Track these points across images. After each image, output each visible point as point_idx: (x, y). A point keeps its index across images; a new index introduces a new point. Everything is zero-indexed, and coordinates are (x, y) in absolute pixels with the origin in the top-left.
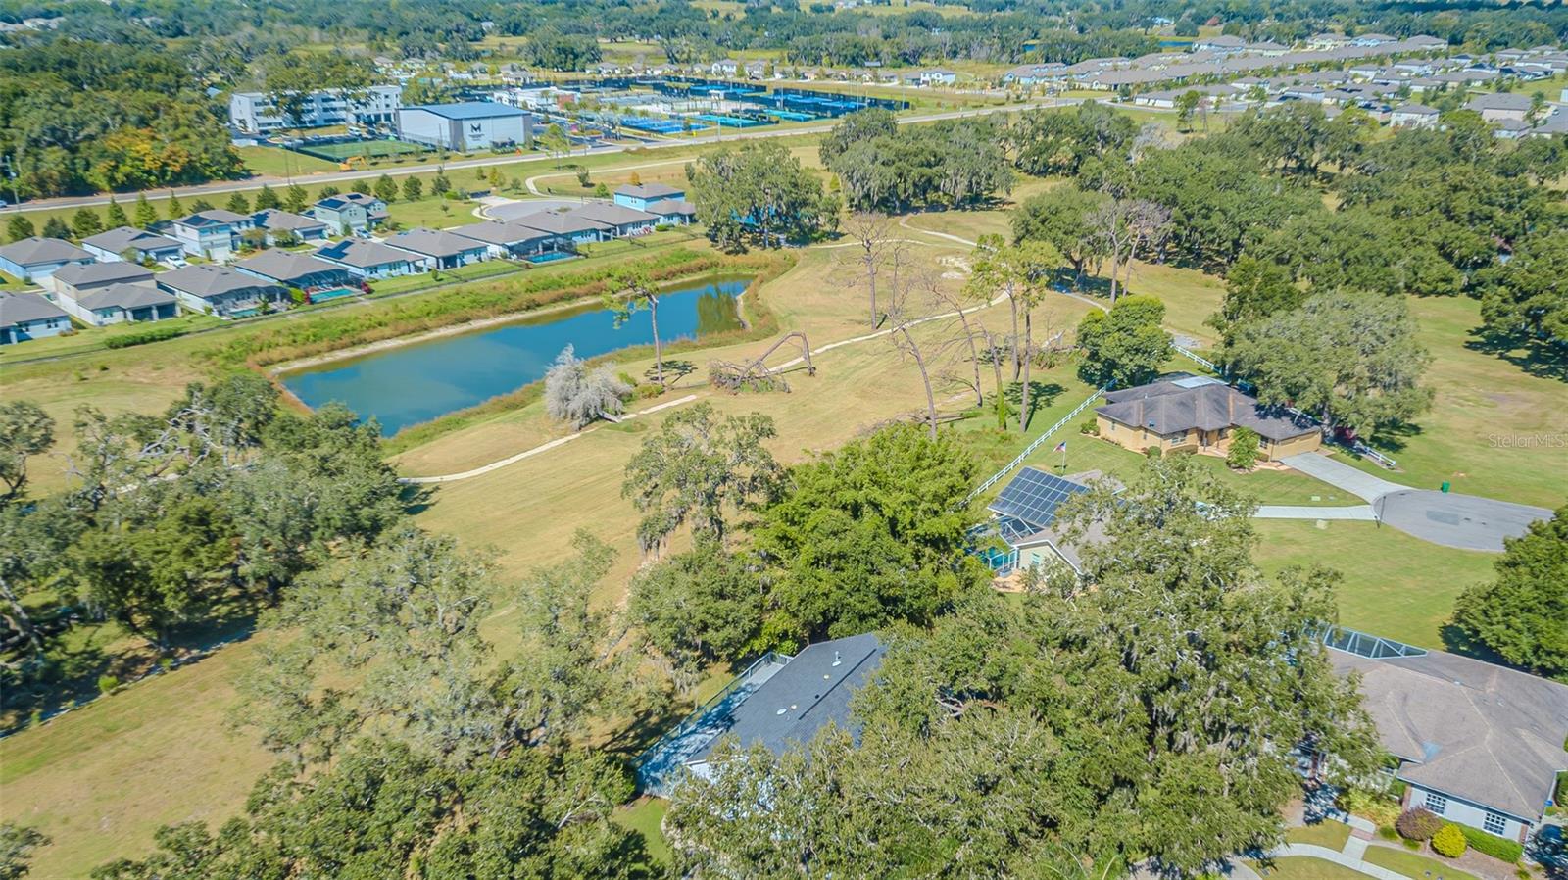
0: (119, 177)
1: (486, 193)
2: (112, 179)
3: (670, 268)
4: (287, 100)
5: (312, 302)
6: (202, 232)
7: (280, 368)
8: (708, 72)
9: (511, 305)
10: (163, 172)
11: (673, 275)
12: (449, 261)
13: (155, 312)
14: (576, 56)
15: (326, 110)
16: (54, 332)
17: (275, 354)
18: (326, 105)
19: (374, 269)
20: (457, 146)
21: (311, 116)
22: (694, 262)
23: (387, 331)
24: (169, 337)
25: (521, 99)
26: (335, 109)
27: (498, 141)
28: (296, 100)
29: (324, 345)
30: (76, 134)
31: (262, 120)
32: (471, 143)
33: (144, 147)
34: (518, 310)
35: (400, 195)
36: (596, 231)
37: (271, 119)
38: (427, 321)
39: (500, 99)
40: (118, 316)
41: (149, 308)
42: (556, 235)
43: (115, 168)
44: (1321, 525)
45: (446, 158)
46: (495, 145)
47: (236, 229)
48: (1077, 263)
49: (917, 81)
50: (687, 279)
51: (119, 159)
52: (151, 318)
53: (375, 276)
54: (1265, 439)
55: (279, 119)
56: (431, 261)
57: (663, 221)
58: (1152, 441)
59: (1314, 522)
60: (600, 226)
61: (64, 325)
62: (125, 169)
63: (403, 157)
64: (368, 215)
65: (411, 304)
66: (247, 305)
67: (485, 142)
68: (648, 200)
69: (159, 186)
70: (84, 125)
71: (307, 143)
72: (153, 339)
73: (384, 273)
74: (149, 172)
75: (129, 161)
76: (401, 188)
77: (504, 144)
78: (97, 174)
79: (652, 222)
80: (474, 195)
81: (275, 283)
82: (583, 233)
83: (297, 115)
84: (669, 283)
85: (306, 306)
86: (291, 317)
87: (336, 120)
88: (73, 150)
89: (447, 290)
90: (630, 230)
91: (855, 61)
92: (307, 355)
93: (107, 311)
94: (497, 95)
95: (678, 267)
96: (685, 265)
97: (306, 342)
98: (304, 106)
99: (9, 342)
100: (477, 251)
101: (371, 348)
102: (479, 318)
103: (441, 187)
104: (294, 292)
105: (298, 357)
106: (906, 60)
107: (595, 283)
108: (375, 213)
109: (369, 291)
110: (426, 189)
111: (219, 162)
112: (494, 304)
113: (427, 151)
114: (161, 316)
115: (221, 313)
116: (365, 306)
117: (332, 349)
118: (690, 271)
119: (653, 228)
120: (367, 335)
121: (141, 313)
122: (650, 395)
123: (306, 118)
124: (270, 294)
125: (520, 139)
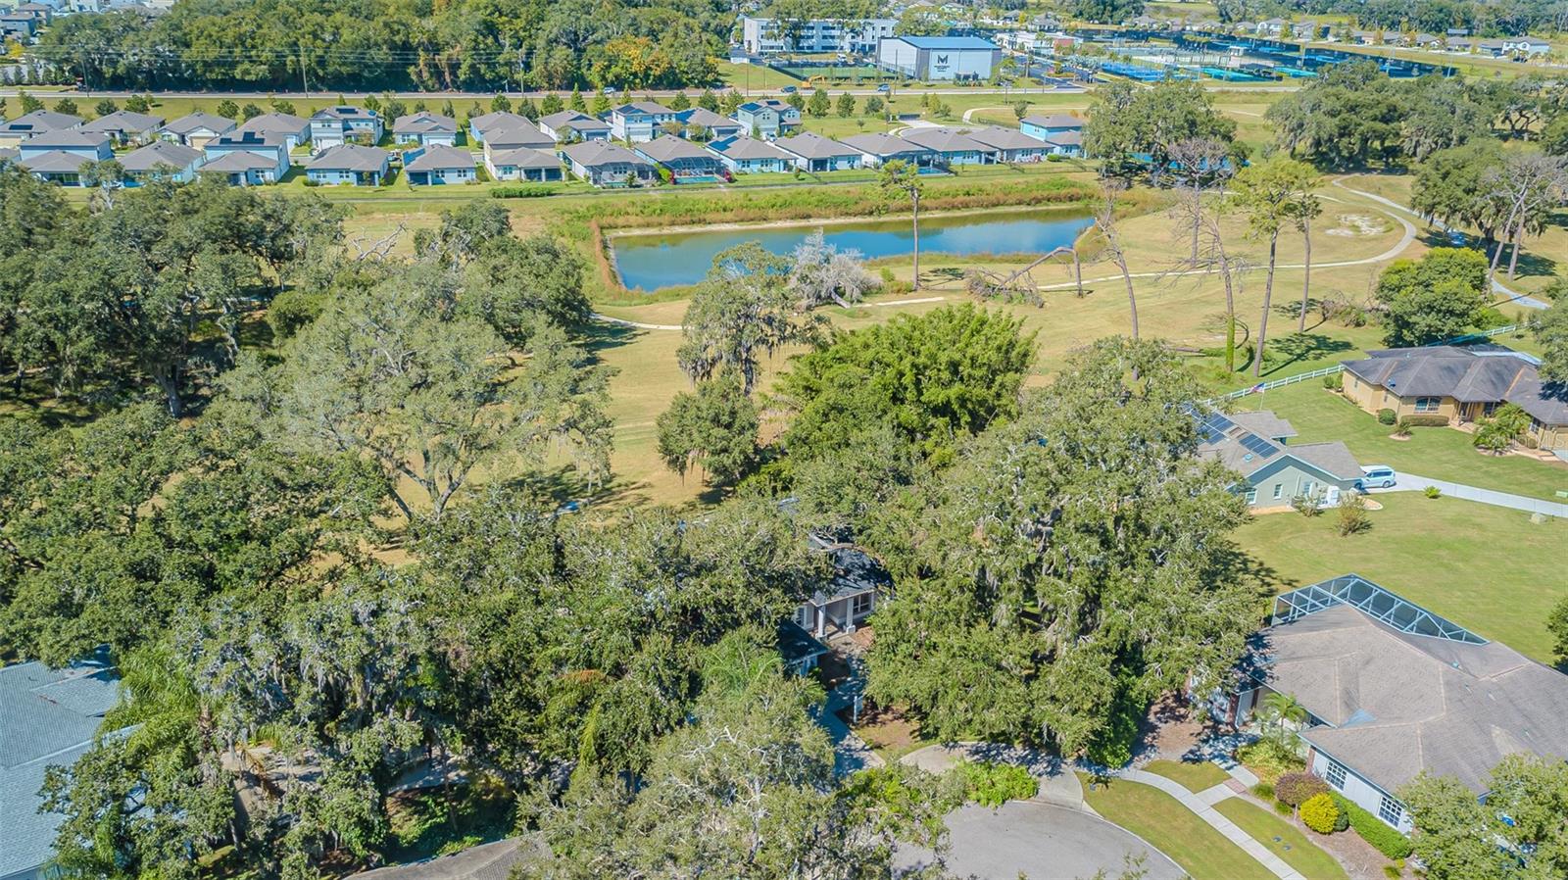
0: (610, 77)
1: (915, 117)
2: (604, 78)
3: (1038, 194)
4: (788, 26)
5: (675, 183)
6: (628, 119)
7: (621, 233)
8: (1252, 31)
9: (853, 208)
10: (647, 76)
11: (1038, 201)
12: (819, 164)
13: (543, 174)
14: (1115, 9)
15: (824, 37)
16: (462, 180)
17: (621, 221)
18: (826, 33)
19: (746, 162)
20: (920, 74)
21: (810, 42)
22: (1063, 192)
23: (729, 215)
24: (543, 195)
25: (1019, 41)
26: (833, 37)
27: (962, 73)
28: (796, 26)
29: (666, 218)
30: (585, 39)
31: (766, 43)
32: (934, 74)
33: (634, 52)
34: (862, 214)
35: (833, 110)
36: (979, 153)
37: (772, 42)
38: (771, 213)
39: (1001, 40)
40: (516, 174)
41: (540, 171)
42: (935, 152)
43: (608, 67)
44: (1535, 519)
45: (906, 86)
46: (958, 77)
47: (659, 121)
48: (1487, 231)
49: (1497, 51)
50: (1052, 207)
51: (612, 61)
52: (540, 179)
53: (745, 169)
54: (1537, 422)
55: (781, 43)
56: (802, 162)
57: (1057, 151)
58: (1393, 404)
59: (1530, 514)
60: (983, 148)
61: (471, 175)
62: (615, 70)
63: (865, 81)
64: (781, 121)
65: (762, 197)
66: (620, 178)
67: (950, 74)
68: (1050, 129)
69: (643, 88)
70: (595, 30)
71: (791, 65)
72: (529, 195)
73: (755, 167)
74: (635, 75)
75: (621, 64)
76: (834, 105)
77: (967, 77)
78: (593, 76)
79: (1044, 151)
80: (902, 117)
81: (651, 162)
82: (965, 154)
83: (797, 39)
84: (1030, 209)
85: (669, 186)
86: (653, 193)
87: (833, 48)
88: (580, 52)
89: (804, 188)
90: (1018, 157)
91: (1437, 28)
92: (648, 225)
93: (507, 169)
94: (999, 36)
95: (1045, 194)
96: (1055, 192)
97: (651, 215)
98: (803, 33)
99: (426, 183)
100: (851, 159)
101: (709, 228)
102: (820, 216)
103: (874, 107)
104: (665, 173)
105: (639, 226)
106: (1506, 31)
107: (949, 199)
108: (788, 121)
109: (731, 180)
110: (859, 108)
111: (694, 71)
112: (837, 205)
113: (892, 76)
114: (548, 178)
115: (595, 182)
116: (724, 192)
117: (673, 224)
118: (1058, 199)
119: (1044, 158)
120: (708, 217)
121: (532, 173)
122: (899, 291)
123: (804, 43)
124: (643, 172)
125: (985, 72)
